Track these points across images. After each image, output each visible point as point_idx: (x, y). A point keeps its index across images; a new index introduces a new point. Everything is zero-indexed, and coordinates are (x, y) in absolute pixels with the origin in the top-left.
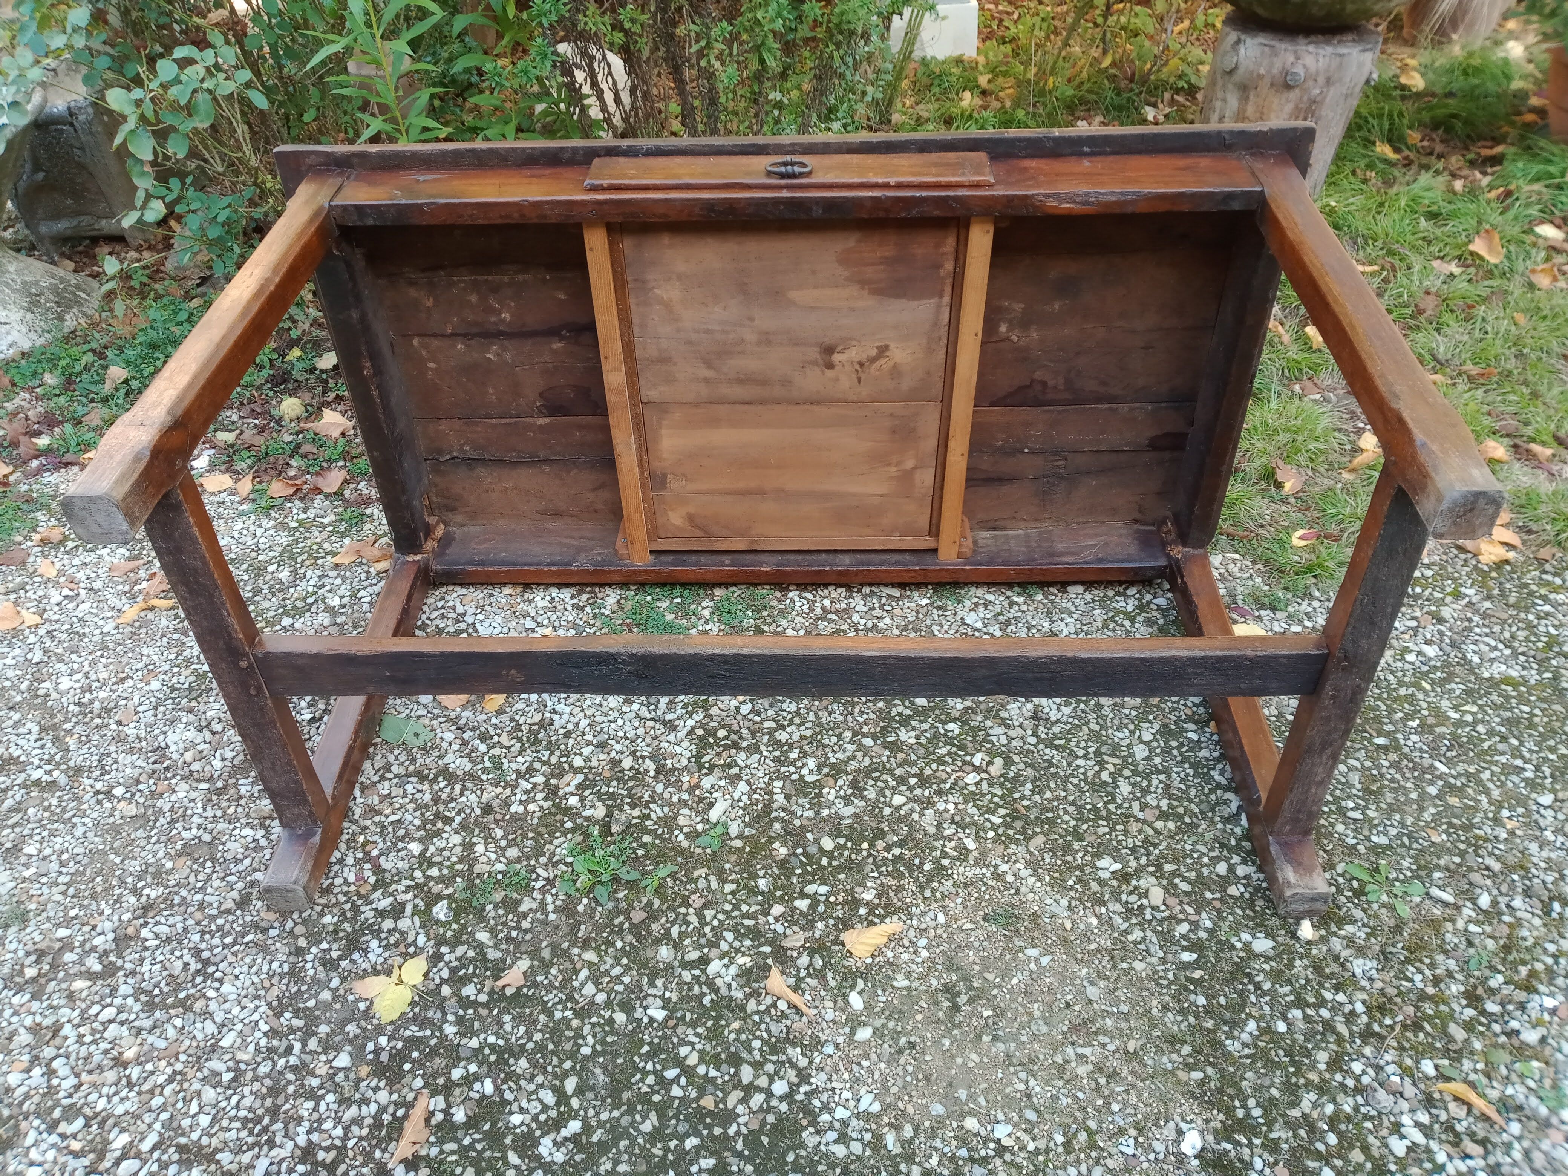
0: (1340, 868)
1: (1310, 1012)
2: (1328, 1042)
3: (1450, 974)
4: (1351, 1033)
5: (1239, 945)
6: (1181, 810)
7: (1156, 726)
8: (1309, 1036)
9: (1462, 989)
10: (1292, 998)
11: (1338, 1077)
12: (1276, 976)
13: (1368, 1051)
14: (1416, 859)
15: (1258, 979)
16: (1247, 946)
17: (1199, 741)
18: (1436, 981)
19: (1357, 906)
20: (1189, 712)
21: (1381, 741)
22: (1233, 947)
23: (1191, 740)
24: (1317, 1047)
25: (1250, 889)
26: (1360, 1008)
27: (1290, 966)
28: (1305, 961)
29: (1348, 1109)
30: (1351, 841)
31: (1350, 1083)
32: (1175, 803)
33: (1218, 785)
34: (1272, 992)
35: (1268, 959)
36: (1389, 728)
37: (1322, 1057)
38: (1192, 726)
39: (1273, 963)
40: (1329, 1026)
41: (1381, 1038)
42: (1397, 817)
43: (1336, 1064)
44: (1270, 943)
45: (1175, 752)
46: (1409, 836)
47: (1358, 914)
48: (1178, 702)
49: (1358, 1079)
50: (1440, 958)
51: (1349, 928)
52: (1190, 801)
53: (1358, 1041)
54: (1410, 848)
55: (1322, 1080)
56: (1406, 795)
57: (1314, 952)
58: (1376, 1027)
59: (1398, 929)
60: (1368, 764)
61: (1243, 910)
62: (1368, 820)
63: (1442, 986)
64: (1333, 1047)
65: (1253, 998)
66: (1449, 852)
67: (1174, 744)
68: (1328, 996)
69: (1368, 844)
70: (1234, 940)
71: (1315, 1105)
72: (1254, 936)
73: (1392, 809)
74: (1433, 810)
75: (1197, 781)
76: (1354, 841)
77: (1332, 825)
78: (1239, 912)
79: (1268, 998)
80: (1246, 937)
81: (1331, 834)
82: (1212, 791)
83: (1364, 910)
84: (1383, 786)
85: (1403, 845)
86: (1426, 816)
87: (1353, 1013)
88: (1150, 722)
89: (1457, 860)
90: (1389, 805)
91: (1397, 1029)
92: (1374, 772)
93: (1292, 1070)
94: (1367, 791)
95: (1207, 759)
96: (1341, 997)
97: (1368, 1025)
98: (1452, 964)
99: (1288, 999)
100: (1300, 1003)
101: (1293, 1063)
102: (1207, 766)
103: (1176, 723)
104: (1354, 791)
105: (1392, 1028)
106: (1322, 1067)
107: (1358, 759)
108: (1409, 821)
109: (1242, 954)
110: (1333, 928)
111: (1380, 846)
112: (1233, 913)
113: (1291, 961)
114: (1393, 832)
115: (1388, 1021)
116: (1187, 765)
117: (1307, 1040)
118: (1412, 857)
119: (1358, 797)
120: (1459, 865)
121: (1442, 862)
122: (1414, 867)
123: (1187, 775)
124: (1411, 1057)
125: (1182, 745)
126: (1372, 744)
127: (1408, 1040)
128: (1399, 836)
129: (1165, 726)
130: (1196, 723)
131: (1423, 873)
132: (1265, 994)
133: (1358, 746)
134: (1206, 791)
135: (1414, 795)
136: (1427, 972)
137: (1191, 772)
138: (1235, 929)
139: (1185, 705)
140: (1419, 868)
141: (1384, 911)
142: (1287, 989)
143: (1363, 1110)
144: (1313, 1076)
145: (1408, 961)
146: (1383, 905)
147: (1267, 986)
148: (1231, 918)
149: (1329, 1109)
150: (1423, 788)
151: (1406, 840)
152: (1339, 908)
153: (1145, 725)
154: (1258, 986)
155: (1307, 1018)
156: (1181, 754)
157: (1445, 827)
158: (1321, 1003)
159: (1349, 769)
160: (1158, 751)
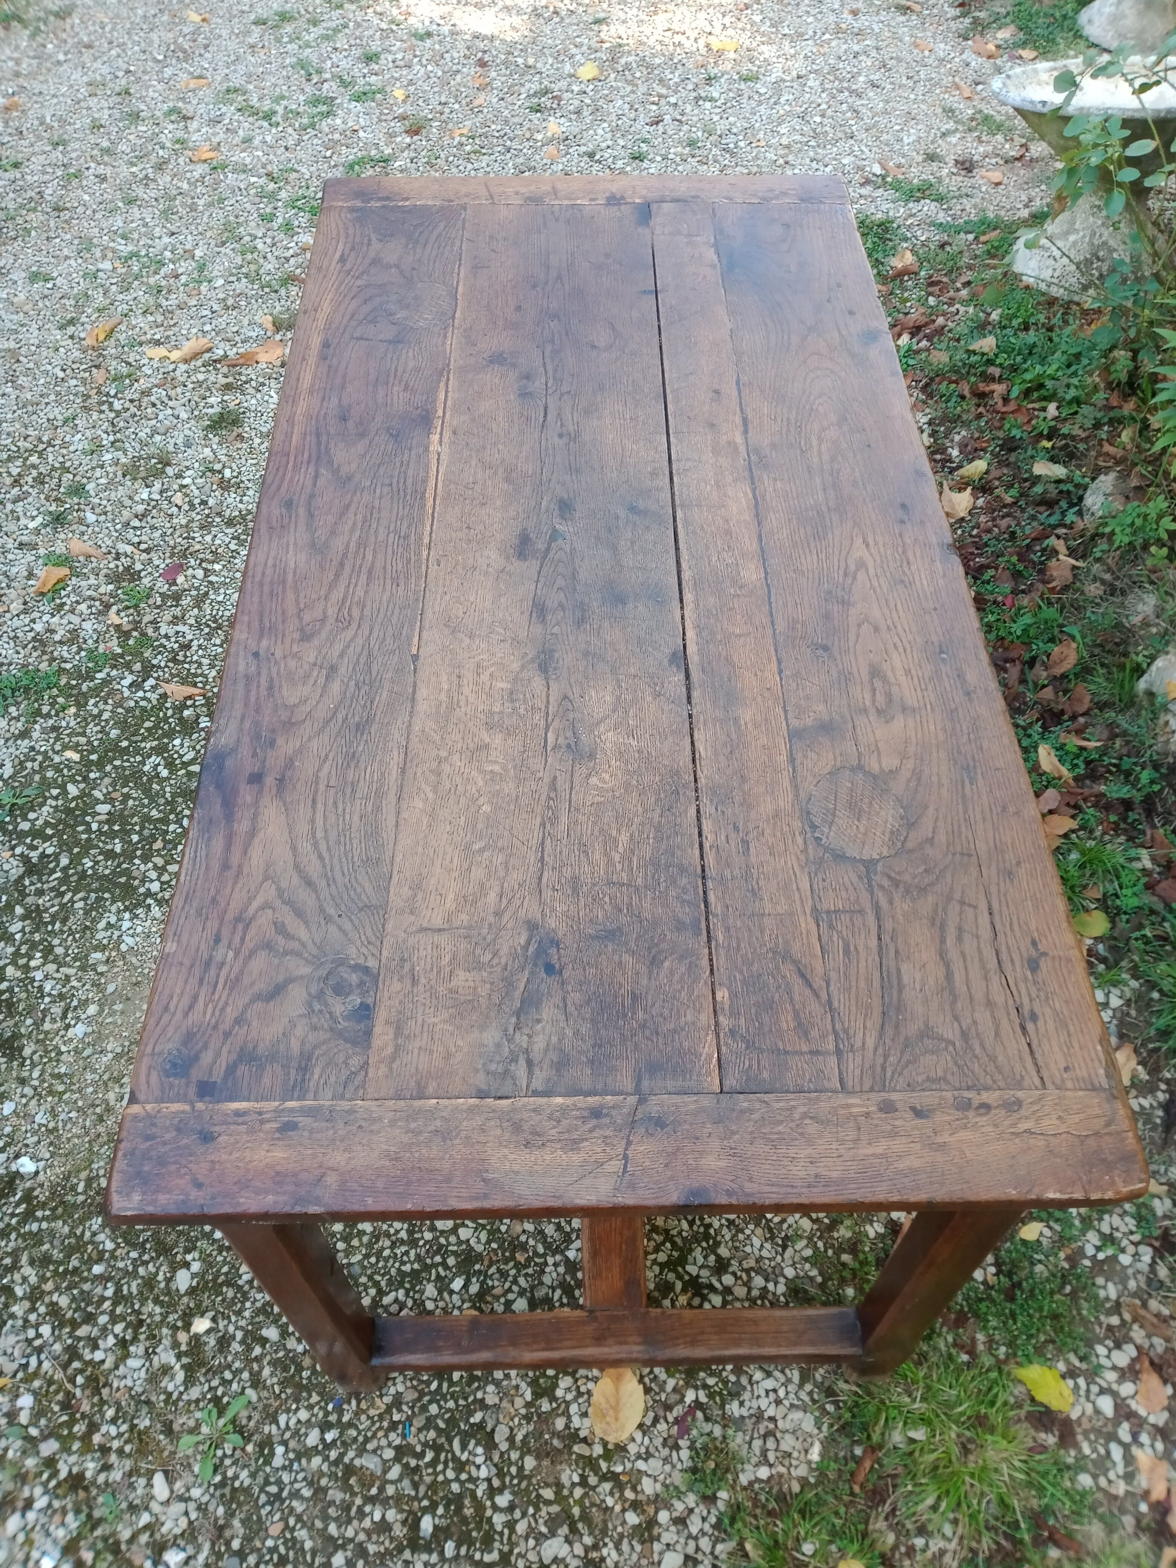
0: (251, 1394)
1: (107, 1305)
2: (75, 1311)
3: (107, 1467)
4: (79, 1339)
5: (189, 1257)
6: (355, 1242)
7: (479, 1248)
8: (86, 1297)
9: (88, 1474)
10: (125, 1292)
11: (42, 1310)
12: (149, 1283)
13: (58, 1347)
14: (247, 1491)
15: (151, 1265)
16: (187, 1265)
17: (451, 1292)
18: (105, 1450)
19: (204, 1395)
20: (495, 1292)
21: (427, 1525)
22: (188, 1251)
23: (452, 1280)
24: (74, 1299)
25: (246, 1288)
26: (98, 1356)
27: (156, 1301)
28: (158, 1318)
29: (15, 1309)
30: (282, 1419)
31: (33, 1317)
32: (365, 1239)
33: (381, 1293)
34: (134, 1274)
35: (168, 1280)
36: (450, 1548)
37: (64, 1301)
38: (474, 1289)
39: (162, 1285)
40: (90, 1319)
41: (65, 1366)
42: (307, 1493)
43: (54, 1310)
44: (183, 1288)
45: (438, 1259)
46: (278, 1497)
47: (195, 1393)
48: (515, 1282)
49: (37, 1326)
50: (128, 1464)
51: (180, 1376)
52: (367, 1256)
53: (69, 1341)
54: (262, 1490)
55: (43, 1292)
56: (336, 1520)
57: (165, 1331)
58: (76, 1365)
59: (168, 1430)
60: (390, 1490)
61: (226, 1274)
62: (308, 1453)
63: (98, 1454)
64: (69, 1315)
65: (134, 1255)
66: (247, 1539)
67: (451, 1261)
68: (118, 1328)
69: (275, 1440)
70: (196, 1255)
71: (25, 1279)
72: (194, 1276)
73: (320, 1492)
74: (308, 1545)
75: (393, 1272)
76: (282, 1424)
77: (310, 1407)
78: (225, 1269)
79: (130, 1268)
80: (196, 1267)
81: (297, 1400)
82: (376, 1284)
83: (197, 1401)
84: (354, 1494)
85: (267, 1483)
86: (302, 1534)
87: (95, 1347)
88: (489, 1242)
89: (236, 1544)
90: (325, 1490)
91: (69, 1386)
92: (374, 1491)
93: (61, 1269)
94: (350, 1470)
95: (422, 1292)
96: (111, 1341)
97: (80, 1358)
98: (116, 1476)
99: (125, 1288)
100: (119, 1298)
101: (66, 1271)
102: (413, 1288)
103: (480, 1272)
104: (351, 1454)
105: (72, 1380)
106: (55, 1297)
107: (400, 1480)
108: (298, 1506)
109: (179, 1257)
110: (185, 1360)
111: (272, 1454)
112: (225, 1262)
113: (162, 1304)
114: (286, 1477)
115: (80, 1380)
116: (416, 1266)
117: (82, 1292)
118: (250, 1487)
119: (342, 1455)
120: (228, 1543)
121: (236, 1523)
122: (237, 1484)
123: (403, 1263)
124: (41, 1388)
125: (446, 1267)
126: (425, 1510)
127: (57, 1392)
128: (279, 1482)
129: (479, 1257)
130: (481, 1295)
131: (227, 1490)
132: (136, 1267)
133: (422, 1490)
134: (378, 1278)
135: (333, 1529)
136: (116, 1444)
137: (407, 1268)
138: (206, 1260)
139: (510, 1290)
140: (234, 1490)
141: (191, 1423)
142: (134, 1290)
143: (10, 1322)
144: (49, 1286)
145: (133, 1427)
146: (198, 1425)
147: (141, 1271)
148: (220, 1258)
149: (19, 1291)
150: (343, 1547)
151: (273, 1489)
152: (205, 1374)
153: (484, 1236)
154: (145, 1263)
155: (103, 1299)
156: (435, 1266)
157: (282, 1550)
158: (114, 1319)
159: (385, 1462)
160: (442, 1241)
